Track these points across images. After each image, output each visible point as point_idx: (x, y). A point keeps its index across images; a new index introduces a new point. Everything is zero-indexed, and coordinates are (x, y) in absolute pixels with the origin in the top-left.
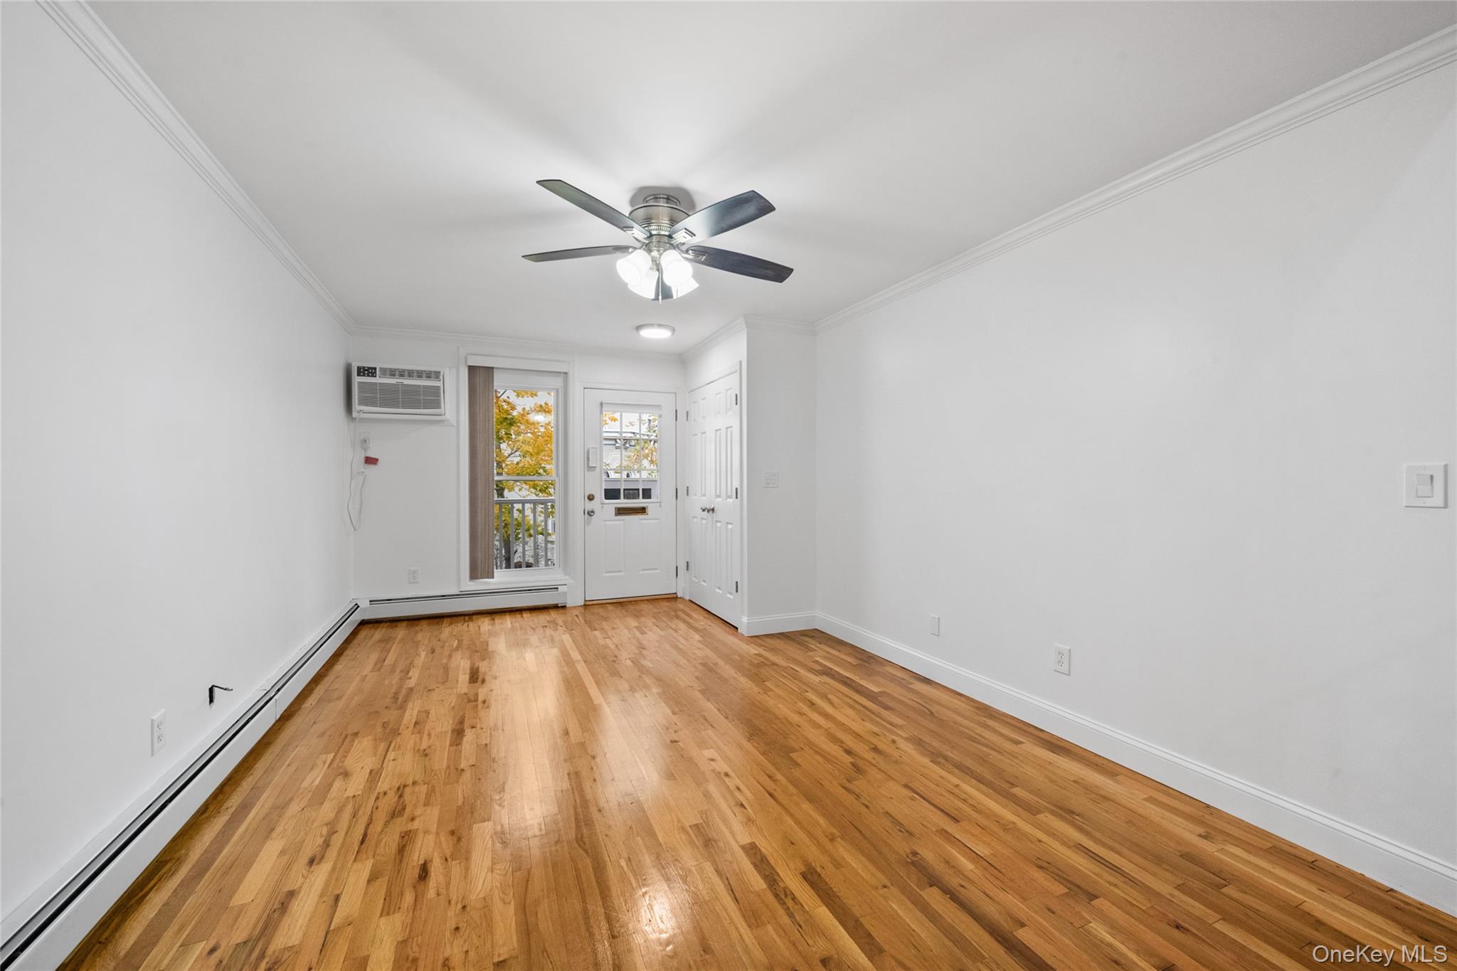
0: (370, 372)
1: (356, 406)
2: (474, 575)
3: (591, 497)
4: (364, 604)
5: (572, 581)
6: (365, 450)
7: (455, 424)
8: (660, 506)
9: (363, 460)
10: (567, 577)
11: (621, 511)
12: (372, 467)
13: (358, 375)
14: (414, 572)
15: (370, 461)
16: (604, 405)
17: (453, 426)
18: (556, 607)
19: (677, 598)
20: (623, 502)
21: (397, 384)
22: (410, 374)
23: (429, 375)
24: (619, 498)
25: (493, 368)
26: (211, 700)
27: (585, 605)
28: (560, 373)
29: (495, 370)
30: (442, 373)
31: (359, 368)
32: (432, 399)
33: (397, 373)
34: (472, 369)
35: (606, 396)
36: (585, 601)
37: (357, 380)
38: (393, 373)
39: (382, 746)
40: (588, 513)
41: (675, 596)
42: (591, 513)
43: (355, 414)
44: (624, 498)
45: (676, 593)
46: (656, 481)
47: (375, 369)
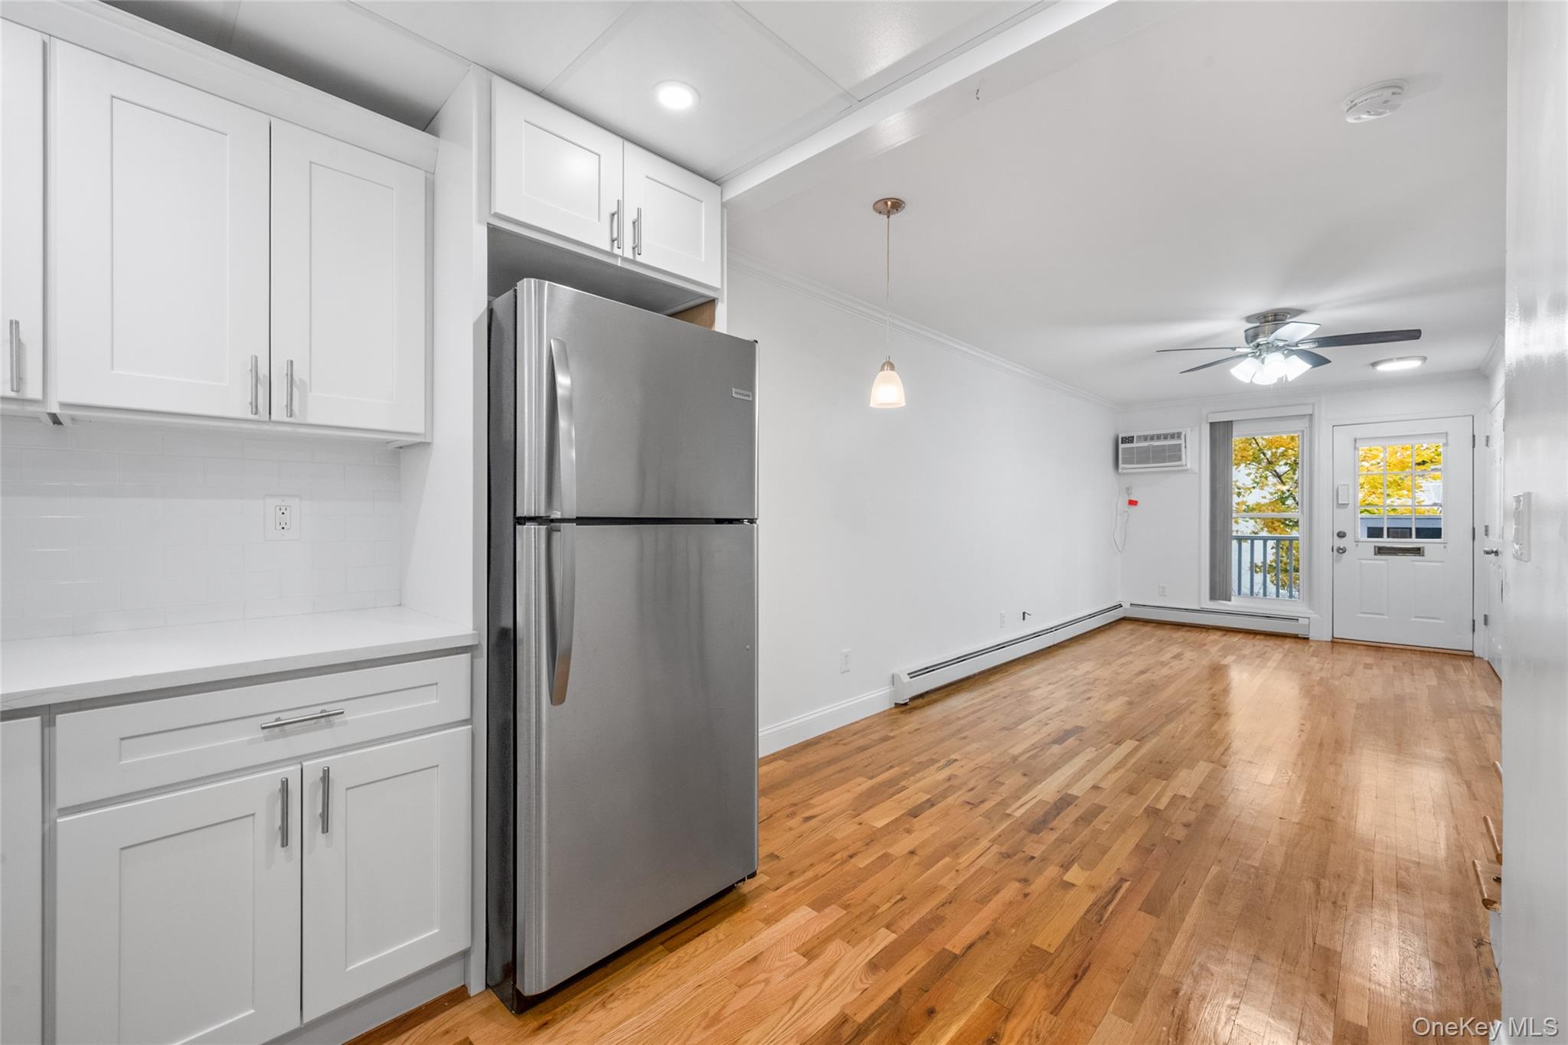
0: (1130, 440)
1: (1121, 466)
2: (1213, 596)
3: (1341, 535)
4: (1126, 605)
5: (1316, 616)
6: (1129, 495)
7: (1197, 471)
8: (1445, 547)
9: (1127, 503)
10: (1311, 611)
11: (1380, 551)
12: (1133, 508)
13: (1122, 443)
14: (1163, 588)
15: (1132, 503)
16: (1358, 441)
17: (1196, 473)
18: (1296, 637)
19: (1474, 656)
20: (1385, 541)
21: (1148, 447)
22: (1159, 437)
23: (1173, 436)
24: (1382, 537)
25: (1232, 421)
26: (1024, 619)
27: (1332, 642)
28: (1305, 415)
29: (1234, 423)
30: (1184, 433)
31: (1122, 438)
32: (1173, 454)
33: (1169, 436)
34: (1212, 424)
35: (1360, 432)
36: (1333, 637)
37: (1121, 446)
38: (1146, 438)
39: (1098, 666)
40: (1338, 551)
41: (1471, 654)
42: (1342, 551)
43: (1120, 470)
44: (1388, 537)
45: (1472, 652)
46: (1440, 519)
47: (1133, 437)
